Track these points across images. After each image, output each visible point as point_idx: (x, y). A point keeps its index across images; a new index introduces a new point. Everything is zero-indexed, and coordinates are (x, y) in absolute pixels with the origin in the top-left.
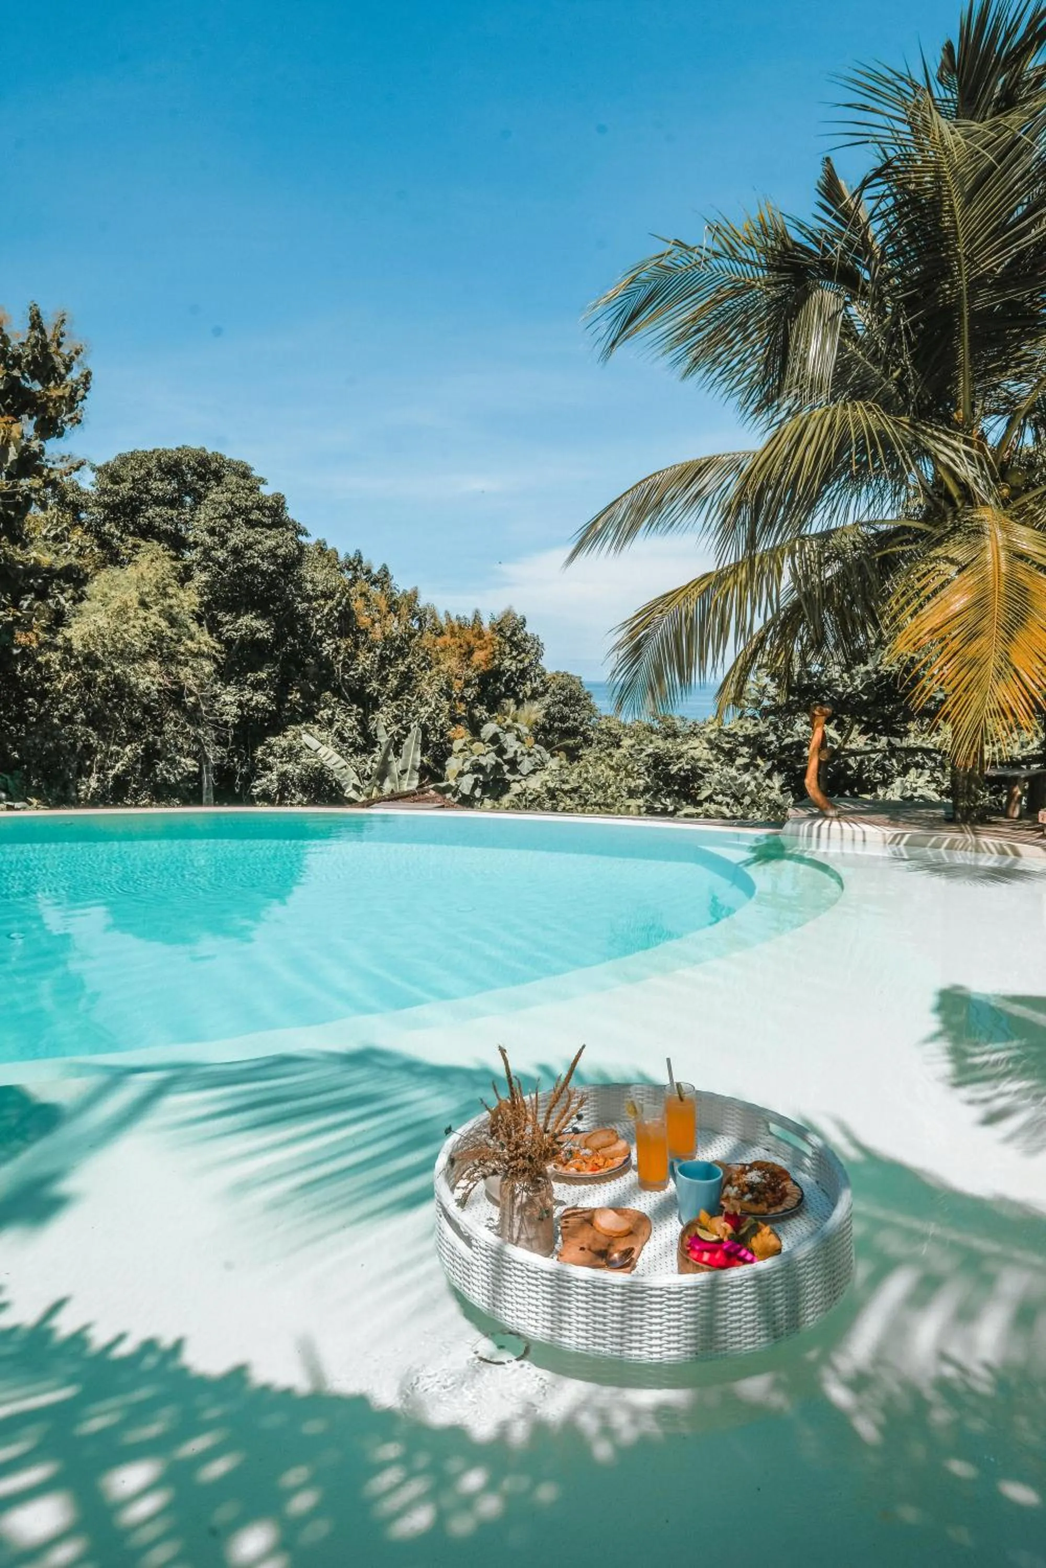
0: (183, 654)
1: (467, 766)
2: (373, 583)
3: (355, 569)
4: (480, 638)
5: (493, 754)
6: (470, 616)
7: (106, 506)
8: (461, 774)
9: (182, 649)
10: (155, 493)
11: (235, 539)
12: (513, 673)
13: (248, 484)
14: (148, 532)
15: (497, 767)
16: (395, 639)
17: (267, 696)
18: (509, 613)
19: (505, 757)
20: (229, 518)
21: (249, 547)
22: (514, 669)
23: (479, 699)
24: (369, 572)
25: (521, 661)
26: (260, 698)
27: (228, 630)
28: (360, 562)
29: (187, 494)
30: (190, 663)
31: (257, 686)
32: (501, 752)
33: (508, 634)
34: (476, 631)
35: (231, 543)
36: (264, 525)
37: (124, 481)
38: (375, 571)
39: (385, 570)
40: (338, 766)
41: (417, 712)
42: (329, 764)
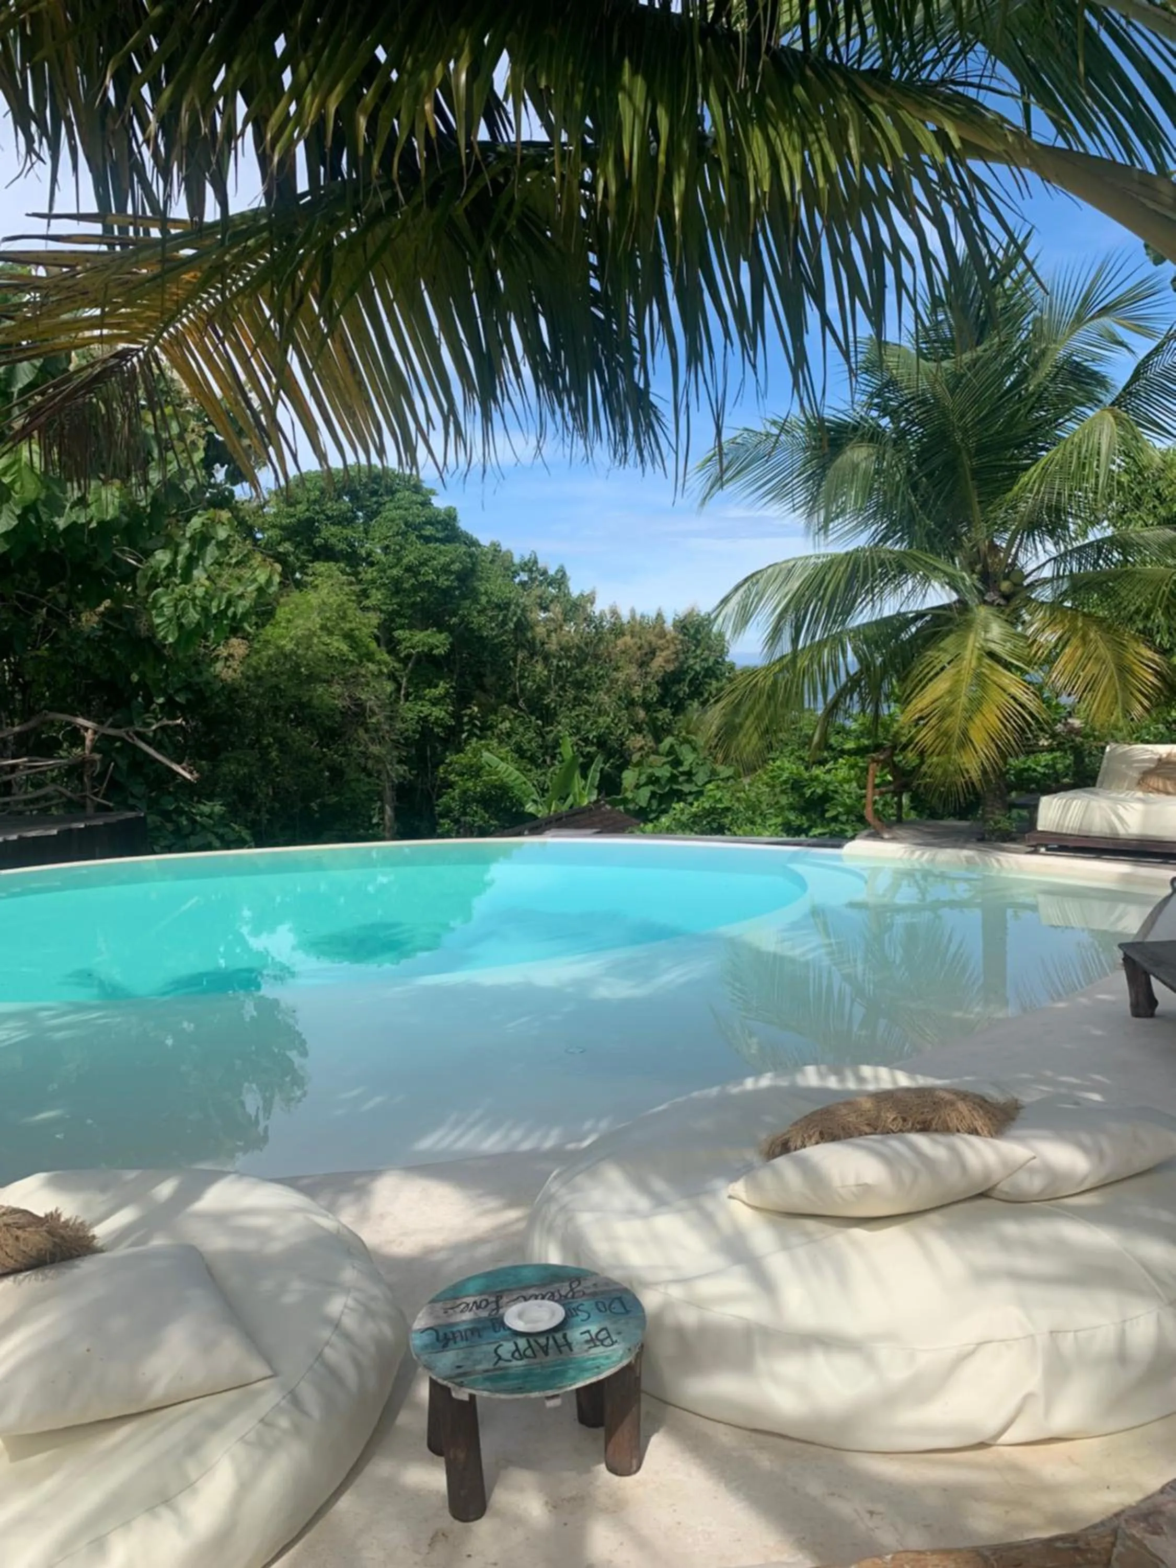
0: (364, 676)
1: (643, 779)
2: (550, 584)
3: (531, 571)
4: (661, 638)
5: (667, 767)
6: (653, 615)
7: (283, 528)
8: (638, 787)
9: (363, 671)
10: (329, 513)
11: (410, 558)
12: (697, 673)
13: (420, 498)
14: (326, 553)
15: (673, 779)
16: (572, 647)
17: (446, 711)
18: (693, 610)
19: (681, 769)
20: (404, 534)
21: (424, 564)
22: (698, 668)
23: (662, 702)
24: (544, 573)
25: (705, 660)
26: (438, 712)
27: (406, 648)
28: (536, 562)
29: (359, 510)
30: (372, 684)
31: (435, 702)
32: (677, 763)
33: (692, 631)
34: (657, 630)
35: (405, 561)
36: (437, 540)
37: (300, 503)
38: (552, 572)
39: (562, 571)
40: (518, 782)
41: (596, 722)
42: (509, 780)
